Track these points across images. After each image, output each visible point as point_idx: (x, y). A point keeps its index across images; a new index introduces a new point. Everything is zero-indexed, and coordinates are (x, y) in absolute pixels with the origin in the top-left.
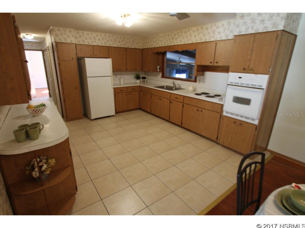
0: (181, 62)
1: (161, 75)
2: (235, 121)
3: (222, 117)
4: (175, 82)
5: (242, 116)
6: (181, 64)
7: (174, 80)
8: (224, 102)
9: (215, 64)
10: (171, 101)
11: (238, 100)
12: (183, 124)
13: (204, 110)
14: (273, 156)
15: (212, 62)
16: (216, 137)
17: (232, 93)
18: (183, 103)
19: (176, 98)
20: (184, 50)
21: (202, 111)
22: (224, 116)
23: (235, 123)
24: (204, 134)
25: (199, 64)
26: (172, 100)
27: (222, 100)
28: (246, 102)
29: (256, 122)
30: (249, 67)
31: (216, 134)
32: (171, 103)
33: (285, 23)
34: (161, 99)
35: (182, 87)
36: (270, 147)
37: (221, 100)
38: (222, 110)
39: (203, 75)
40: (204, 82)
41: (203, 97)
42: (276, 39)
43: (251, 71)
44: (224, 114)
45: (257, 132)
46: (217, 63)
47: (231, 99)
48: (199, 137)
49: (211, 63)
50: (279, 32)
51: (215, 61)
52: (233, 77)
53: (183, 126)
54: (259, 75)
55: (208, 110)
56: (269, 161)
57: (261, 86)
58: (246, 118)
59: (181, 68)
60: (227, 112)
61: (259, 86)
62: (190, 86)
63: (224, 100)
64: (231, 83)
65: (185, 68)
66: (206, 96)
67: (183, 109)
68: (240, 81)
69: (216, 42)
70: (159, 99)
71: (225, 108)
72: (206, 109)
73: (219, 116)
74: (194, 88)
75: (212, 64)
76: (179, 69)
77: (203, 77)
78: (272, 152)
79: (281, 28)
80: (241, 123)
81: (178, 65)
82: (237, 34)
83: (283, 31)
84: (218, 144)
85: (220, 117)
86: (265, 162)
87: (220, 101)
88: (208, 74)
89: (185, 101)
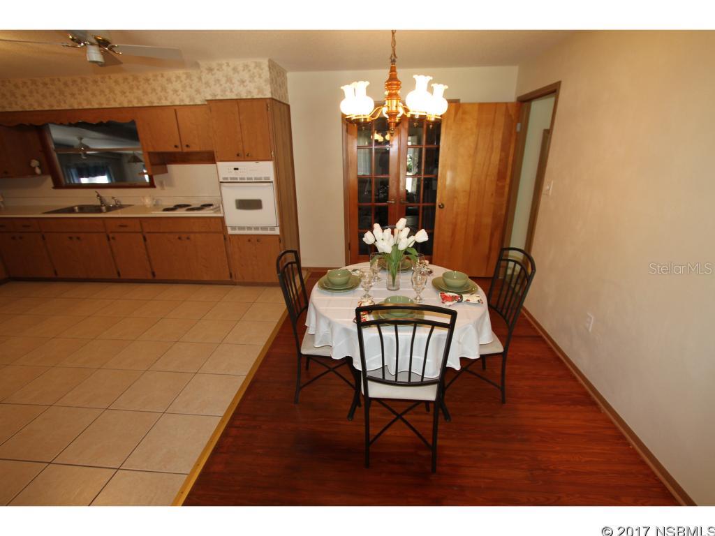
0: (87, 148)
1: (49, 181)
2: (249, 238)
3: (228, 239)
4: (101, 195)
5: (257, 228)
6: (88, 152)
7: (98, 190)
8: (224, 213)
9: (186, 150)
10: (111, 235)
11: (244, 204)
12: (156, 274)
13: (192, 236)
14: (310, 273)
15: (179, 144)
16: (228, 273)
17: (231, 196)
18: (142, 232)
19: (121, 226)
20: (105, 121)
21: (188, 238)
22: (231, 235)
23: (249, 241)
24: (206, 278)
25: (151, 150)
26: (111, 232)
27: (220, 210)
28: (255, 204)
29: (277, 232)
30: (243, 150)
31: (228, 270)
32: (112, 241)
33: (271, 88)
34: (78, 238)
35: (123, 203)
36: (304, 264)
37: (217, 209)
38: (224, 227)
39: (166, 171)
40: (171, 184)
41: (181, 213)
42: (268, 110)
43: (249, 158)
44: (230, 232)
45: (282, 245)
46: (187, 146)
47: (234, 205)
48: (198, 286)
49: (176, 147)
50: (268, 101)
51: (184, 144)
52: (225, 168)
53: (157, 278)
54: (260, 162)
55: (200, 232)
56: (308, 280)
57: (268, 178)
58: (263, 228)
59: (91, 163)
60: (233, 228)
61: (265, 178)
62: (143, 197)
63: (222, 210)
64: (224, 179)
65: (100, 162)
66: (188, 210)
67: (146, 245)
68: (238, 175)
69: (175, 109)
70: (71, 238)
71: (228, 222)
72: (196, 233)
73: (223, 237)
74: (153, 199)
75: (179, 150)
76: (84, 164)
77: (166, 175)
78: (307, 269)
79: (268, 95)
80: (259, 238)
81: (80, 155)
82: (209, 98)
83: (272, 99)
84: (235, 284)
85: (225, 239)
86: (305, 282)
87: (215, 212)
88: (175, 169)
89: (146, 228)
